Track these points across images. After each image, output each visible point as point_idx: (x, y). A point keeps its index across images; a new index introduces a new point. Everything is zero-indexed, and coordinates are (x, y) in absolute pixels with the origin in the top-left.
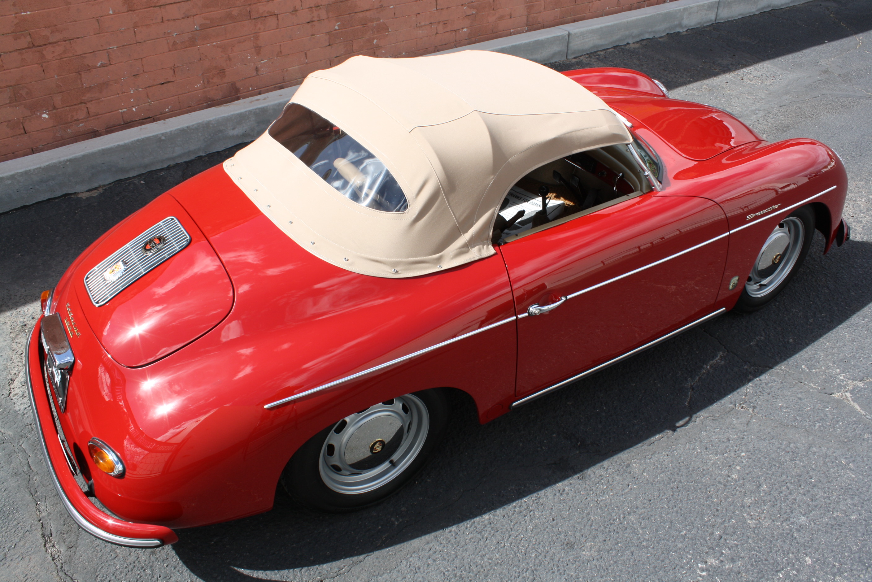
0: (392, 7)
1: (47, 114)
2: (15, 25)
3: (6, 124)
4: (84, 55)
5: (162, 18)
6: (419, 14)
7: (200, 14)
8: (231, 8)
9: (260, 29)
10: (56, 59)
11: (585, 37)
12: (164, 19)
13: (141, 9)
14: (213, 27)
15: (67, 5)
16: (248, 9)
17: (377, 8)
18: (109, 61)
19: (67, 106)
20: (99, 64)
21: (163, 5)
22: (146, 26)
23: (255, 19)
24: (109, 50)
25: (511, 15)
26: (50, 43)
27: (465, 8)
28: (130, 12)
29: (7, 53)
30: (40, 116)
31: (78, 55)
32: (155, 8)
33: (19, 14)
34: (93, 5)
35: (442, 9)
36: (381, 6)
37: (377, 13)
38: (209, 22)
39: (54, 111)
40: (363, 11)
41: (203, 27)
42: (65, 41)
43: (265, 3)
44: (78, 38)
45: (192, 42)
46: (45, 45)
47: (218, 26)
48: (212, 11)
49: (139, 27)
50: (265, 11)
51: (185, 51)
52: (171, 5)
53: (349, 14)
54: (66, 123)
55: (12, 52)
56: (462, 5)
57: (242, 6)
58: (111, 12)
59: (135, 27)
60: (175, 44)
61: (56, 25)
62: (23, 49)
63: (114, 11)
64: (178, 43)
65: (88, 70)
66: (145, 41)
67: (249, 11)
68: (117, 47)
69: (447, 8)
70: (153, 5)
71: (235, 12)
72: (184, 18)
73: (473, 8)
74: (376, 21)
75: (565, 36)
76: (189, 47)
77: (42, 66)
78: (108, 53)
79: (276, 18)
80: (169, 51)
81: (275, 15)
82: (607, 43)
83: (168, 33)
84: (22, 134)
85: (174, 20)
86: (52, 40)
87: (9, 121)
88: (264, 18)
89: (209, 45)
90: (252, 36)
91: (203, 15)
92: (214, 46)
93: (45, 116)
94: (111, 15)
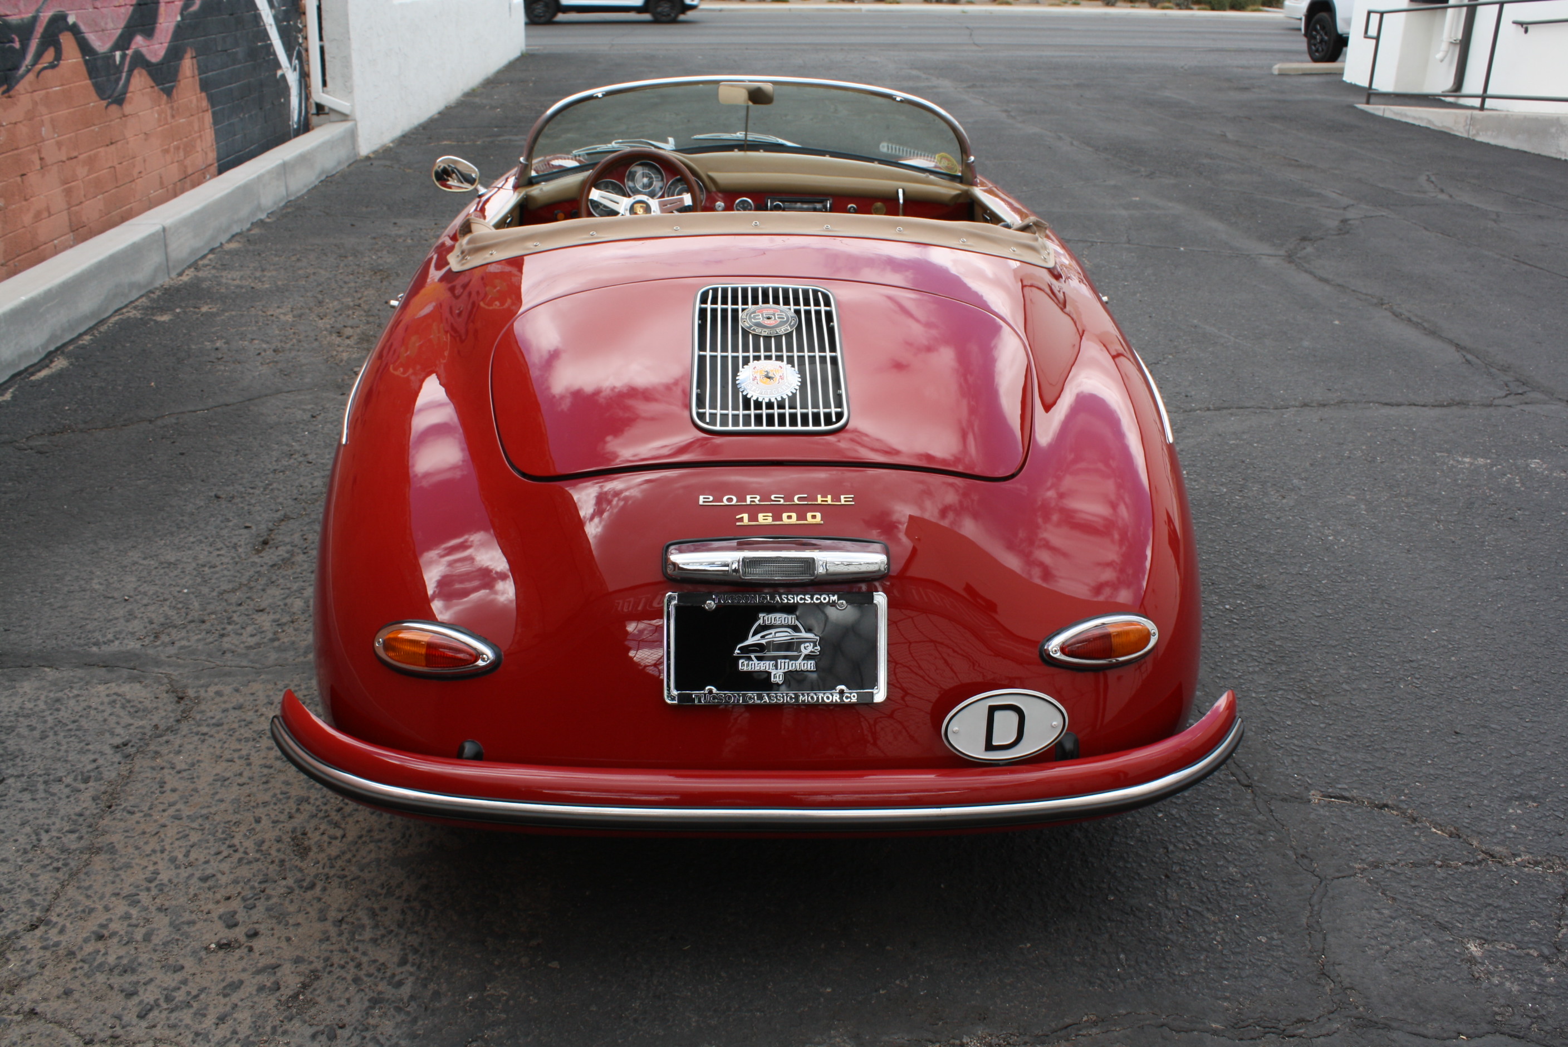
11: (180, 235)
25: (49, 209)
75: (161, 233)
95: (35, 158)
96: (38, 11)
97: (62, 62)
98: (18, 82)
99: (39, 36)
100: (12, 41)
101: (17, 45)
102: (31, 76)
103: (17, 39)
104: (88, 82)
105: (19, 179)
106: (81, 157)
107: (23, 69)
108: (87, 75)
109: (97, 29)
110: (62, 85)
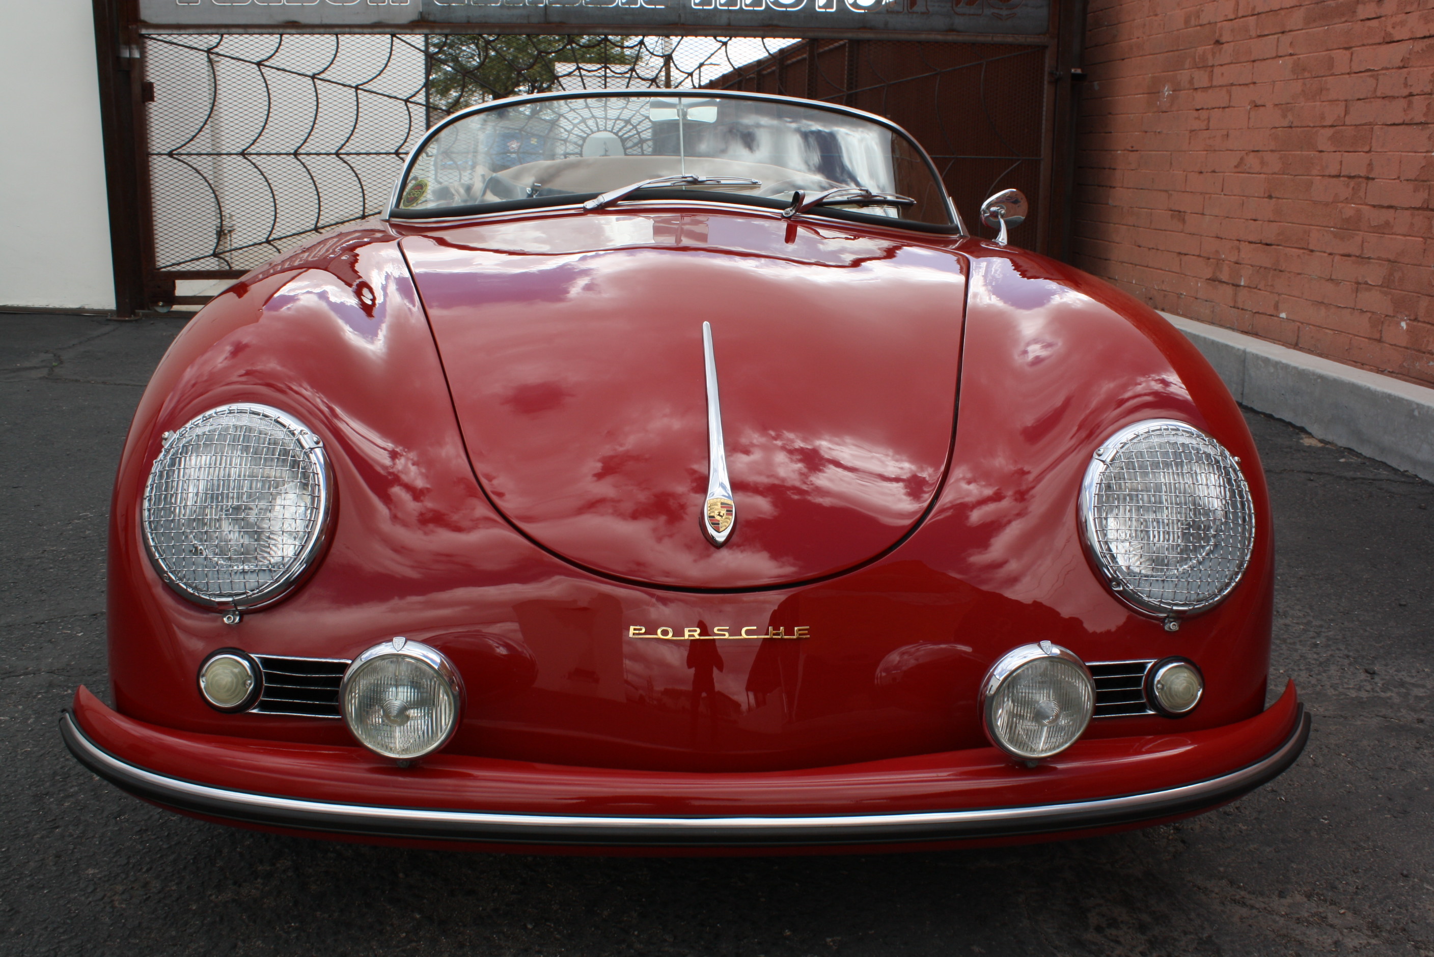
1: (1407, 324)
3: (1369, 315)
19: (1429, 323)
30: (1398, 324)
39: (1415, 323)
54: (1419, 351)
77: (1425, 243)
84: (1375, 340)
87: (1373, 313)
93: (1403, 324)
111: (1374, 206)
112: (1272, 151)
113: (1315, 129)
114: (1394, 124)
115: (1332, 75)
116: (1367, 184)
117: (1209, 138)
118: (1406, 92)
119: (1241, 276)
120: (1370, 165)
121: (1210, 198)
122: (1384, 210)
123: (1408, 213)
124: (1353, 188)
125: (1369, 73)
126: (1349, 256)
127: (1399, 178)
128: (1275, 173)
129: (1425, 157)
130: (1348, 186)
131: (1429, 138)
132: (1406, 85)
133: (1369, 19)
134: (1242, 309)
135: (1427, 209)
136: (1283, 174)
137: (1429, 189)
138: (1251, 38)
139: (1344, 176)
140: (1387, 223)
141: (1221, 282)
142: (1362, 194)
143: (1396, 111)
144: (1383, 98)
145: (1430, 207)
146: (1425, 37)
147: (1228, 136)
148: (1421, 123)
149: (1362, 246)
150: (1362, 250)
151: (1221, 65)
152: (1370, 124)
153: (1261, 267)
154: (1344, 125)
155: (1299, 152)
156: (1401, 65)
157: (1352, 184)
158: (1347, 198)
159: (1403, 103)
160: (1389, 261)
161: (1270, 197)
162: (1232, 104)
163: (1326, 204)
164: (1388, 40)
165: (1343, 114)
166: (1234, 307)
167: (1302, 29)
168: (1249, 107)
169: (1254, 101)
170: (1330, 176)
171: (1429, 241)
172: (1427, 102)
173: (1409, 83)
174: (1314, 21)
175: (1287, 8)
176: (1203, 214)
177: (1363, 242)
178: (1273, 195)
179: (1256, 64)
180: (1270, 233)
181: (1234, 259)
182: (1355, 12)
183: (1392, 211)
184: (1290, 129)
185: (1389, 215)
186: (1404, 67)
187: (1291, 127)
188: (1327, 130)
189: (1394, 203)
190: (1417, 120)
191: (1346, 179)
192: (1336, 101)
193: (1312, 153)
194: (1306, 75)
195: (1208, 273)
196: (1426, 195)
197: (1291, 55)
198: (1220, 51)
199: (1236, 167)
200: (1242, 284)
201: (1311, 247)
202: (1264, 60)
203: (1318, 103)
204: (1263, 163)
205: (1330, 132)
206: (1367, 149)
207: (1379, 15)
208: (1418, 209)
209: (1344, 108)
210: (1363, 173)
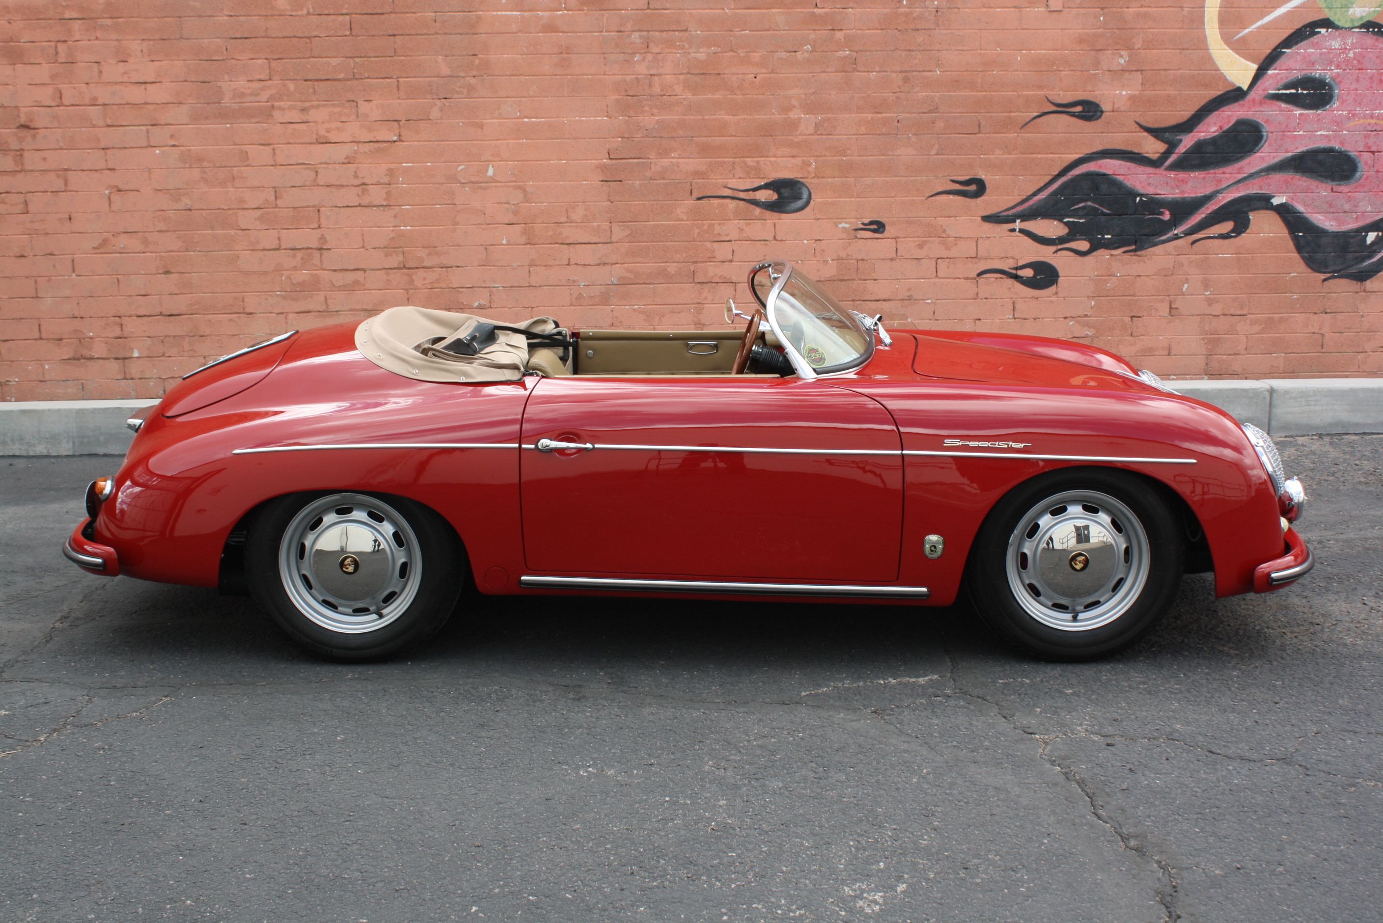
0: (929, 301)
2: (390, 239)
4: (460, 289)
5: (569, 259)
6: (980, 320)
7: (622, 264)
8: (667, 262)
9: (706, 298)
10: (426, 288)
11: (1313, 403)
12: (571, 262)
13: (543, 244)
14: (637, 284)
15: (454, 225)
16: (692, 268)
17: (903, 300)
18: (490, 302)
20: (476, 304)
21: (573, 244)
22: (546, 266)
23: (700, 283)
24: (493, 289)
25: (1170, 349)
26: (424, 267)
27: (1071, 323)
28: (529, 246)
29: (373, 270)
31: (453, 288)
32: (561, 246)
33: (398, 228)
34: (484, 230)
35: (1025, 319)
36: (910, 298)
37: (902, 306)
38: (632, 277)
40: (878, 301)
41: (623, 282)
42: (442, 268)
43: (719, 263)
44: (458, 267)
45: (604, 299)
46: (418, 268)
47: (644, 283)
48: (638, 263)
49: (536, 266)
50: (716, 275)
51: (592, 309)
52: (583, 245)
53: (853, 301)
55: (379, 270)
56: (1066, 318)
57: (683, 262)
58: (504, 242)
59: (530, 266)
60: (580, 297)
61: (435, 247)
62: (391, 269)
63: (508, 241)
64: (584, 297)
65: (461, 309)
66: (540, 286)
67: (692, 270)
68: (503, 287)
69: (1035, 319)
70: (560, 241)
71: (672, 268)
72: (599, 265)
73: (1088, 325)
74: (900, 320)
75: (1262, 392)
76: (599, 305)
77: (407, 293)
78: (490, 292)
79: (733, 288)
80: (571, 305)
81: (732, 282)
82: (1370, 421)
83: (574, 281)
85: (585, 265)
86: (426, 264)
88: (714, 285)
89: (627, 307)
90: (693, 306)
91: (626, 265)
92: (635, 310)
94: (504, 245)
95: (1164, 309)
96: (1218, 192)
97: (1243, 234)
98: (1156, 245)
99: (1209, 211)
100: (1162, 214)
101: (1167, 216)
102: (1180, 242)
103: (1167, 213)
104: (1296, 255)
105: (1127, 319)
106: (1249, 316)
107: (1170, 235)
108: (1294, 250)
109: (1332, 210)
110: (1237, 254)
111: (335, 270)
112: (160, 231)
113: (231, 212)
114: (348, 206)
115: (246, 166)
116: (321, 255)
117: (32, 222)
118: (359, 182)
119: (132, 349)
120: (323, 239)
121: (49, 281)
122: (349, 273)
123: (383, 272)
124: (302, 258)
125: (304, 166)
126: (309, 312)
127: (363, 247)
128: (172, 251)
129: (393, 231)
130: (294, 256)
131: (395, 217)
132: (356, 176)
133: (291, 123)
134: (140, 379)
135: (404, 267)
136: (187, 251)
137: (403, 253)
138: (94, 126)
139: (285, 249)
140: (356, 283)
141: (92, 358)
142: (316, 261)
143: (351, 196)
144: (328, 186)
145: (407, 266)
146: (371, 142)
147: (70, 219)
148: (382, 206)
149: (326, 302)
150: (327, 305)
151: (38, 150)
152: (314, 206)
153: (166, 336)
154: (276, 207)
155: (210, 232)
156: (345, 161)
157: (300, 255)
158: (295, 267)
159: (359, 190)
160: (366, 310)
161: (167, 272)
162: (68, 189)
163: (265, 273)
164: (321, 141)
165: (273, 198)
166: (125, 378)
167: (188, 124)
168: (107, 192)
169: (117, 187)
170: (264, 250)
171: (411, 291)
172: (386, 190)
173: (360, 175)
174: (207, 118)
175: (158, 104)
176: (37, 297)
177: (326, 299)
178: (172, 270)
179: (108, 152)
180: (180, 303)
181: (118, 333)
182: (272, 116)
183: (361, 273)
184: (189, 212)
185: (359, 276)
186: (349, 163)
187: (190, 210)
188: (251, 211)
189: (360, 267)
190: (375, 203)
191: (289, 251)
192: (258, 187)
193: (232, 232)
194: (205, 164)
195: (67, 353)
196: (401, 258)
197: (174, 146)
198: (34, 137)
199: (94, 248)
200: (136, 354)
201: (248, 310)
202: (125, 148)
203: (231, 190)
204: (146, 242)
205: (258, 213)
206: (316, 226)
207: (305, 120)
208: (395, 268)
209: (273, 193)
210: (315, 245)
